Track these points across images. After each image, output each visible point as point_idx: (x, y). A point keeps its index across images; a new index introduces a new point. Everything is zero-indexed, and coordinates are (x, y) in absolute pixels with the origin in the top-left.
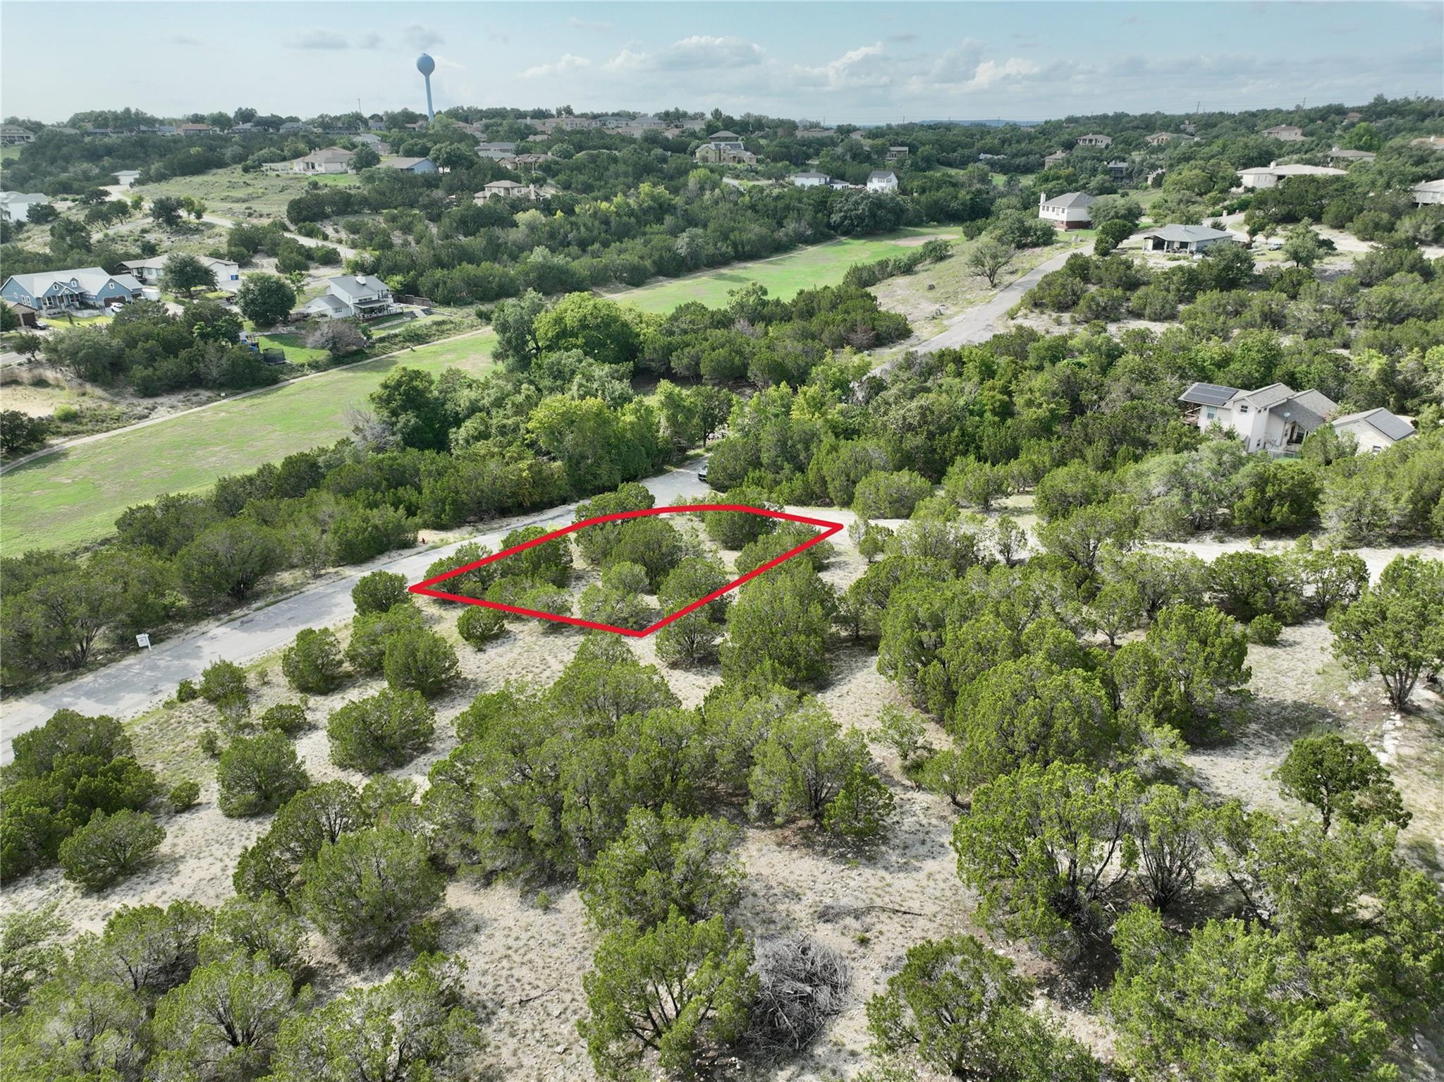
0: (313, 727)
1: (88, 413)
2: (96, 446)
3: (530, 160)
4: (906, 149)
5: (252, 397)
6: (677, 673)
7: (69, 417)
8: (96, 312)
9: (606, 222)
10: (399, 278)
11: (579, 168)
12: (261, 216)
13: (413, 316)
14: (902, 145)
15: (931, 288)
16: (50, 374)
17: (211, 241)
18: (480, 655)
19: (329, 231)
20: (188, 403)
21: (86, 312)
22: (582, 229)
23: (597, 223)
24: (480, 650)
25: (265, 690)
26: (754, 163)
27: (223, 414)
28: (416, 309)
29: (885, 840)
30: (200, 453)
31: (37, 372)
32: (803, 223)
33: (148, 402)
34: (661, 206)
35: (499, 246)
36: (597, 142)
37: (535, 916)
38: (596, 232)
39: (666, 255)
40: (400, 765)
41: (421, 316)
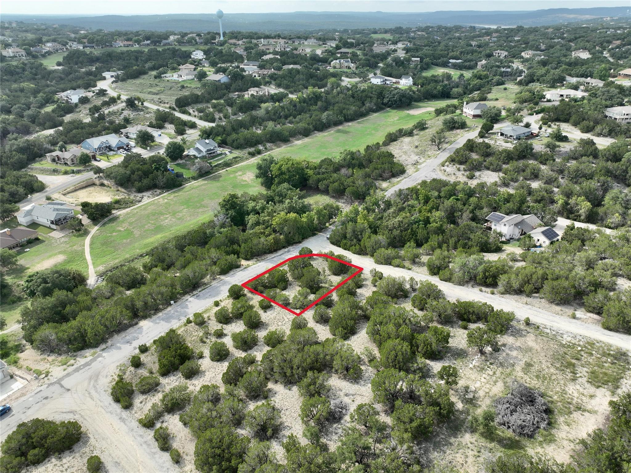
0: (226, 335)
1: (123, 200)
2: (128, 214)
3: (265, 73)
4: (419, 59)
5: (174, 192)
6: (318, 325)
7: (117, 202)
8: (115, 153)
9: (295, 106)
10: (220, 138)
11: (283, 77)
12: (165, 103)
13: (225, 154)
14: (417, 57)
15: (417, 147)
16: (106, 182)
17: (148, 116)
18: (265, 314)
19: (191, 111)
20: (154, 195)
21: (112, 152)
22: (286, 110)
23: (292, 107)
24: (265, 312)
25: (209, 322)
26: (354, 69)
27: (166, 200)
28: (227, 151)
29: (361, 378)
30: (162, 218)
31: (101, 181)
32: (372, 104)
33: (140, 195)
34: (316, 96)
35: (255, 119)
36: (291, 60)
37: (287, 391)
38: (291, 111)
39: (318, 123)
40: (250, 349)
41: (229, 154)
